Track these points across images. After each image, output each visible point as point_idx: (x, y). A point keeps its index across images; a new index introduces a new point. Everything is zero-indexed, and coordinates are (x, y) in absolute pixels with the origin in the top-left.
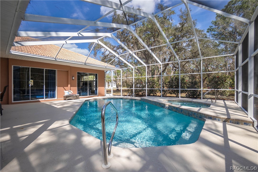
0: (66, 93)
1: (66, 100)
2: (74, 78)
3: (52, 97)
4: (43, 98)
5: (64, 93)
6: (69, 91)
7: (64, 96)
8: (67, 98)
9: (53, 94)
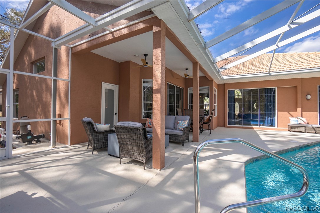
0: (293, 121)
1: (290, 131)
2: (309, 97)
3: (270, 125)
4: (257, 125)
5: (289, 121)
6: (297, 118)
7: (288, 125)
8: (292, 128)
9: (272, 119)
